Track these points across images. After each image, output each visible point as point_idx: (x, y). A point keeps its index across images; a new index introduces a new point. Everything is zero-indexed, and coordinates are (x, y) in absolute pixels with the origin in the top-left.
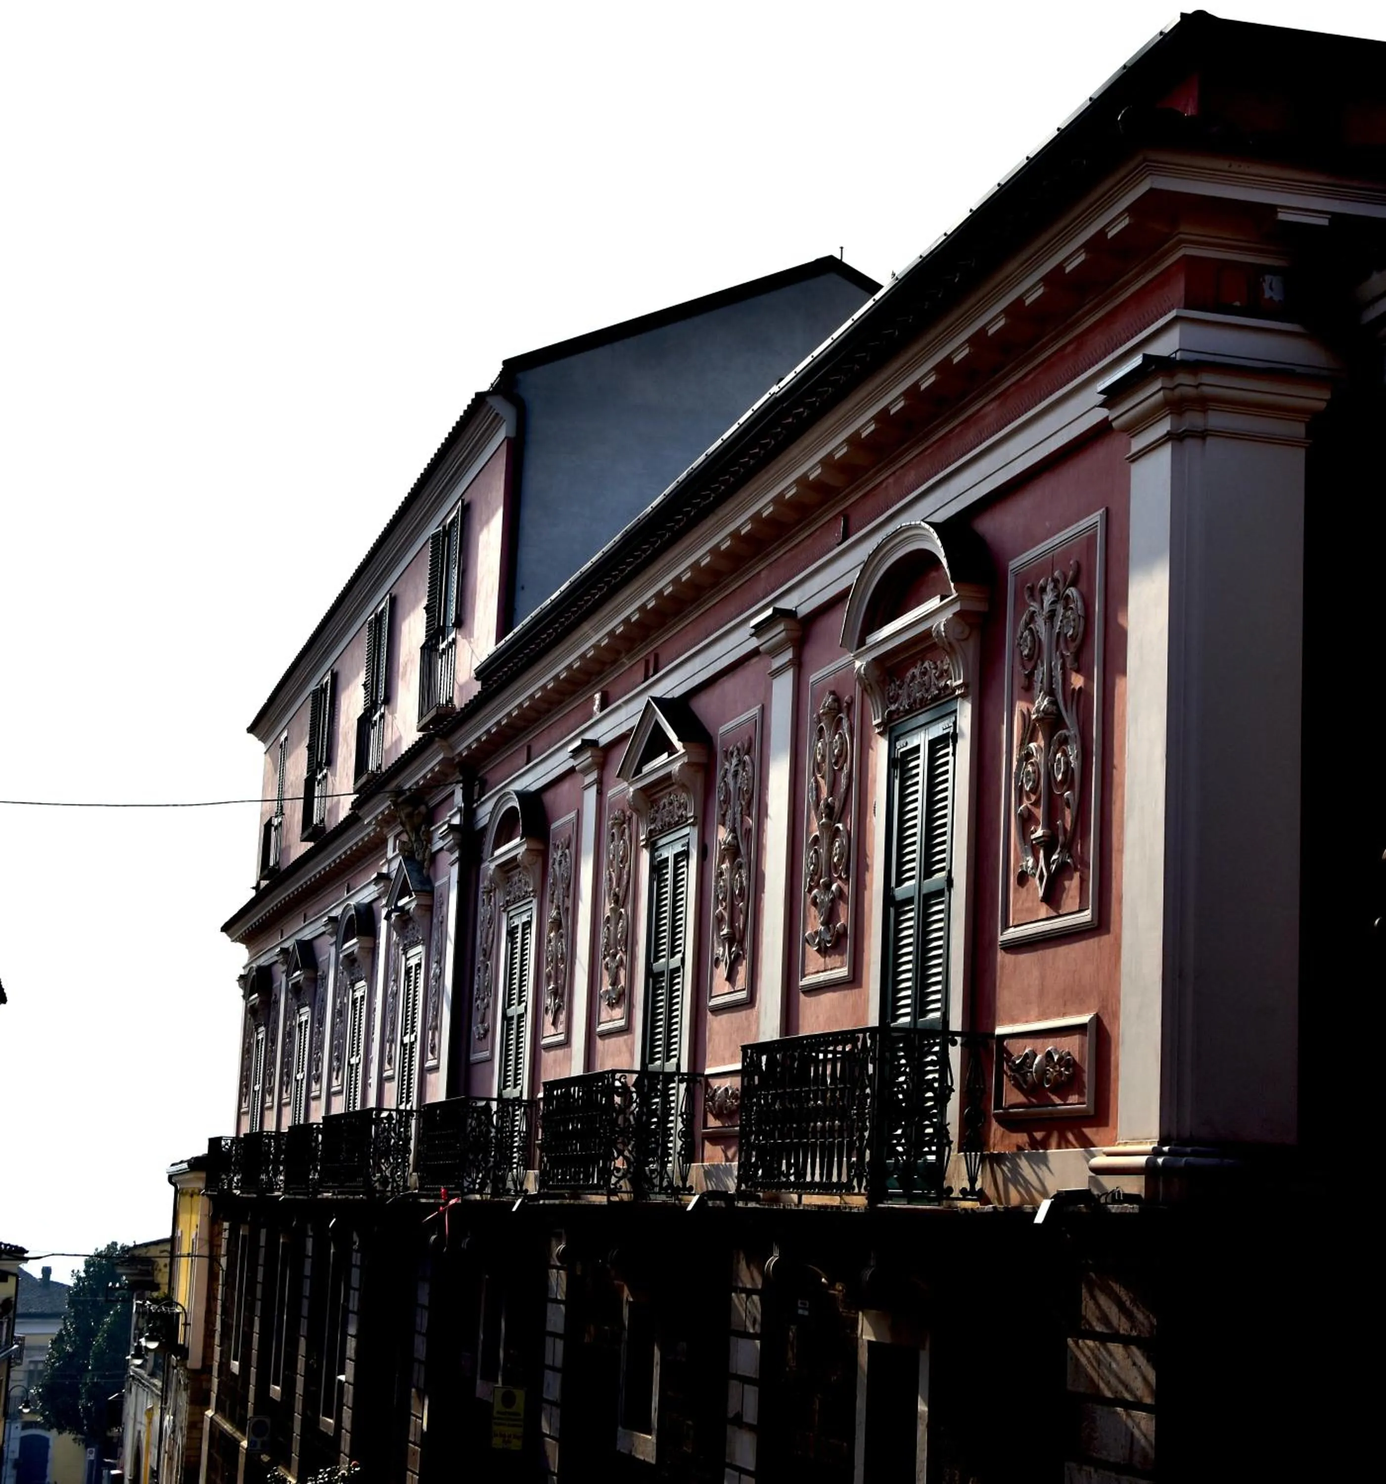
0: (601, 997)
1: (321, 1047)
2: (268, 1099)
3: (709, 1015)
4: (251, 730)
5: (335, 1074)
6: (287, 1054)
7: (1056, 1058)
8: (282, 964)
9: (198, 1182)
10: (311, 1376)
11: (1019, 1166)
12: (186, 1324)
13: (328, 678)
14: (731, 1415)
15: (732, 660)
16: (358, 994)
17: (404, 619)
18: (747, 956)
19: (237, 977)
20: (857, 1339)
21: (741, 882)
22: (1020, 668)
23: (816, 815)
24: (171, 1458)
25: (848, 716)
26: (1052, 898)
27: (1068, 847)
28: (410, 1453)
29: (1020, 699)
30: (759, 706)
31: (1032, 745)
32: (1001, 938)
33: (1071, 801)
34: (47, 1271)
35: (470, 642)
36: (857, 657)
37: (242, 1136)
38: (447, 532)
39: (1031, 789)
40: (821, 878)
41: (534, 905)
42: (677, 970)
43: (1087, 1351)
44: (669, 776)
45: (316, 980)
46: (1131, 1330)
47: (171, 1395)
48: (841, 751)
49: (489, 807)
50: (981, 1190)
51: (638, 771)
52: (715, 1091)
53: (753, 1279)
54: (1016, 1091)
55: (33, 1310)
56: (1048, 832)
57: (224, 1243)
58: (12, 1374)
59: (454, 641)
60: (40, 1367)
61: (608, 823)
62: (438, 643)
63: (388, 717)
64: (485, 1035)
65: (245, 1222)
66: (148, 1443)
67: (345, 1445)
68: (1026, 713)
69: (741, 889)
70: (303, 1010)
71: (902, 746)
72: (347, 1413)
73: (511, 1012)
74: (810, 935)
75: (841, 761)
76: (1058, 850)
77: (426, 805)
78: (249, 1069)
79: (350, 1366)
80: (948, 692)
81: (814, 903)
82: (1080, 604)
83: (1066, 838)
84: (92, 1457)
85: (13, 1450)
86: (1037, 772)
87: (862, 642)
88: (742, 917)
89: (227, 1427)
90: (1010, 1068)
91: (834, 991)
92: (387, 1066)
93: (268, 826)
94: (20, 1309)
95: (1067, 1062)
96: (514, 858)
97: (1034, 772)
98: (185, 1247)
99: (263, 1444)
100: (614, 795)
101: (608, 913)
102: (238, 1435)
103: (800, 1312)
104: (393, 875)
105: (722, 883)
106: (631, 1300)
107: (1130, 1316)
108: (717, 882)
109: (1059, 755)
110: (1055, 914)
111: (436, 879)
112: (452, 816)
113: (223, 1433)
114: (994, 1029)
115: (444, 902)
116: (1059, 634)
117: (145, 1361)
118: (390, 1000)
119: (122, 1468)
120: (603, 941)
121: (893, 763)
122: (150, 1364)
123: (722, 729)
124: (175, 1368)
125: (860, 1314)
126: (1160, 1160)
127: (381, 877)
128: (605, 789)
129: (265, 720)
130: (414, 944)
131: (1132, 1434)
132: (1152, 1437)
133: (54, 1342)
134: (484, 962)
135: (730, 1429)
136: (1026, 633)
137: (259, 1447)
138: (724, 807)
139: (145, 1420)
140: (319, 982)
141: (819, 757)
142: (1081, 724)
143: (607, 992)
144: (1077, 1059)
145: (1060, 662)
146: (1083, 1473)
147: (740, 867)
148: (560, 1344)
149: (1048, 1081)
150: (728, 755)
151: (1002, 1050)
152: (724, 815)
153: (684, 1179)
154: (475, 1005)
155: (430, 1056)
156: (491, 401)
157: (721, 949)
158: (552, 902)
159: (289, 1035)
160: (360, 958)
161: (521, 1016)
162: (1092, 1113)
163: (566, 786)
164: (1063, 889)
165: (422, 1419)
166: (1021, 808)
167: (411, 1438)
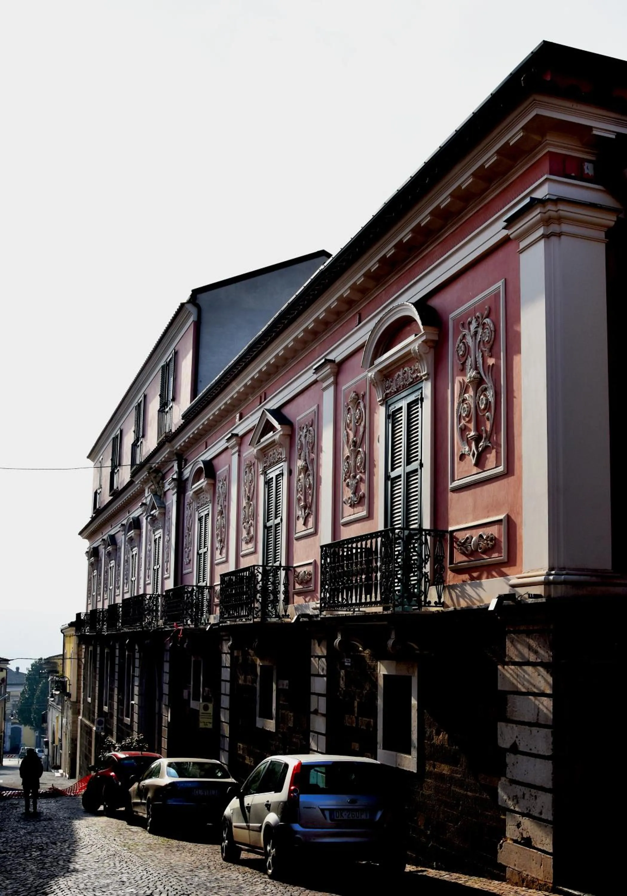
0: (242, 540)
1: (119, 575)
2: (99, 597)
3: (295, 541)
4: (88, 457)
5: (125, 585)
6: (106, 580)
7: (485, 537)
8: (103, 545)
9: (72, 631)
10: (120, 702)
11: (465, 589)
12: (70, 685)
13: (119, 432)
14: (312, 709)
15: (303, 387)
16: (134, 553)
17: (150, 403)
18: (313, 514)
19: (85, 552)
20: (377, 674)
21: (310, 482)
22: (458, 361)
23: (347, 446)
24: (66, 734)
25: (363, 400)
26: (480, 463)
27: (489, 438)
28: (163, 731)
29: (457, 375)
30: (316, 405)
31: (466, 395)
32: (450, 486)
33: (490, 418)
34: (18, 669)
35: (178, 406)
36: (369, 371)
37: (89, 612)
38: (168, 365)
39: (466, 415)
40: (351, 473)
41: (210, 507)
42: (279, 524)
43: (511, 672)
44: (274, 441)
45: (117, 549)
46: (537, 659)
47: (65, 711)
48: (360, 417)
49: (189, 469)
50: (443, 602)
51: (259, 441)
52: (299, 573)
53: (322, 651)
54: (462, 555)
55: (13, 683)
56: (477, 433)
57: (83, 654)
58: (6, 705)
59: (172, 407)
60: (17, 703)
61: (243, 467)
62: (165, 409)
63: (144, 443)
64: (189, 563)
65: (91, 645)
66: (57, 729)
67: (136, 727)
68: (462, 381)
69: (310, 485)
70: (111, 562)
71: (392, 409)
72: (136, 717)
73: (201, 551)
74: (346, 500)
75: (360, 421)
76: (483, 440)
77: (161, 472)
78: (91, 587)
79: (136, 698)
80: (419, 378)
81: (348, 485)
82: (492, 325)
83: (487, 435)
84: (37, 734)
85: (9, 732)
86: (469, 407)
87: (372, 364)
88: (310, 497)
89: (87, 722)
90: (459, 545)
91: (359, 523)
92: (147, 579)
93: (96, 493)
94: (8, 682)
95: (492, 539)
96: (201, 488)
97: (468, 407)
98: (68, 656)
99: (102, 728)
100: (246, 456)
101: (244, 504)
102: (91, 725)
103: (346, 664)
104: (148, 503)
105: (300, 484)
106: (261, 664)
107: (536, 652)
108: (297, 483)
109: (482, 397)
110: (481, 471)
111: (166, 502)
112: (173, 475)
113: (86, 725)
114: (448, 528)
115: (170, 511)
116: (480, 342)
117: (55, 699)
118: (148, 553)
119: (48, 738)
120: (242, 517)
121: (388, 417)
122: (57, 700)
123: (298, 419)
124: (66, 701)
125: (379, 663)
126: (551, 578)
127: (143, 504)
128: (241, 453)
129: (93, 453)
130: (158, 529)
131: (539, 708)
132: (551, 709)
133: (21, 694)
134: (188, 533)
135: (312, 716)
136: (462, 344)
137: (100, 729)
138: (300, 451)
139: (56, 721)
140: (118, 550)
141: (348, 421)
142: (494, 380)
143: (245, 537)
144: (497, 537)
145: (481, 354)
146: (509, 727)
147: (309, 475)
148: (228, 684)
149: (481, 548)
150: (301, 429)
151: (452, 537)
152: (300, 455)
153: (286, 611)
154: (184, 551)
155: (166, 573)
156: (187, 306)
157: (300, 512)
158: (218, 504)
159: (106, 572)
160: (134, 538)
161: (205, 552)
162: (506, 560)
163: (223, 456)
164: (487, 458)
165: (168, 717)
166: (461, 424)
167: (163, 725)
